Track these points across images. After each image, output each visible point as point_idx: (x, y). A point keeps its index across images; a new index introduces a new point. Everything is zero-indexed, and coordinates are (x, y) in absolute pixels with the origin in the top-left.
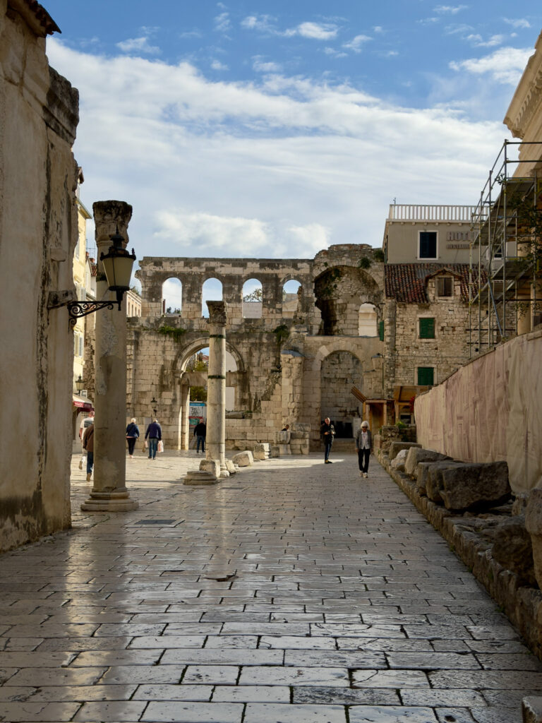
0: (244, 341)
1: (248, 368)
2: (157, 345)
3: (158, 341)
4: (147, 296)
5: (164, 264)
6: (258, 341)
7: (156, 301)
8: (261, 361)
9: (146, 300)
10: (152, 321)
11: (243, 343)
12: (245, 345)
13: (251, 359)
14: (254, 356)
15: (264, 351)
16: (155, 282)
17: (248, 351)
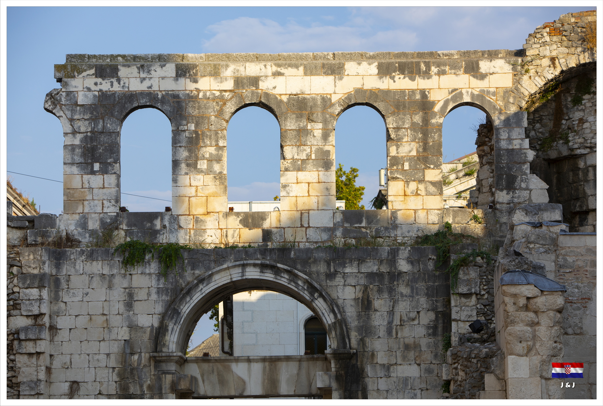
0: (348, 270)
1: (362, 341)
2: (110, 287)
3: (112, 276)
4: (78, 159)
5: (123, 72)
6: (384, 269)
7: (104, 171)
8: (397, 321)
9: (75, 169)
10: (94, 224)
11: (345, 275)
12: (352, 281)
13: (369, 318)
14: (376, 310)
15: (402, 295)
16: (101, 121)
17: (360, 295)
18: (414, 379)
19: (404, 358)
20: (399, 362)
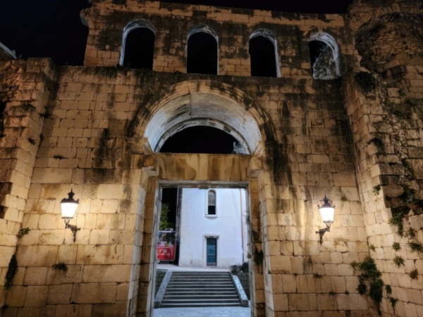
0: (272, 91)
1: (285, 138)
3: (100, 85)
4: (96, 42)
5: (129, 2)
6: (297, 91)
7: (112, 49)
8: (308, 125)
9: (93, 47)
11: (270, 94)
12: (275, 98)
13: (288, 122)
14: (293, 117)
15: (311, 108)
16: (113, 25)
17: (281, 107)
18: (326, 165)
19: (317, 150)
20: (313, 152)
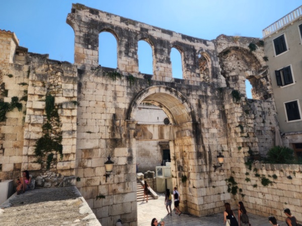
0: (193, 93)
1: (199, 119)
2: (106, 89)
3: (107, 85)
4: (82, 42)
5: (100, 14)
6: (204, 94)
7: (93, 49)
8: (209, 113)
9: (80, 46)
10: (88, 69)
11: (192, 95)
12: (195, 97)
13: (201, 111)
14: (202, 108)
15: (210, 104)
16: (92, 30)
17: (198, 103)
18: (216, 134)
20: (211, 127)
